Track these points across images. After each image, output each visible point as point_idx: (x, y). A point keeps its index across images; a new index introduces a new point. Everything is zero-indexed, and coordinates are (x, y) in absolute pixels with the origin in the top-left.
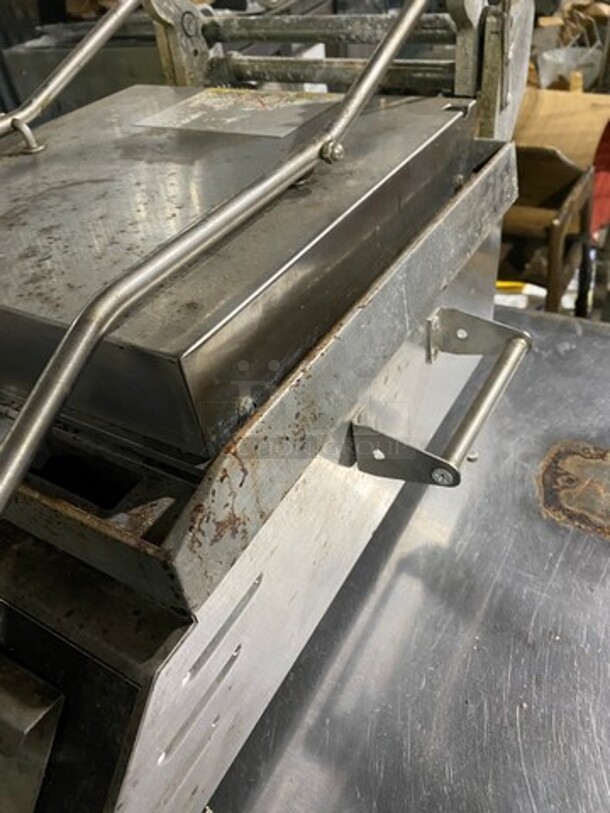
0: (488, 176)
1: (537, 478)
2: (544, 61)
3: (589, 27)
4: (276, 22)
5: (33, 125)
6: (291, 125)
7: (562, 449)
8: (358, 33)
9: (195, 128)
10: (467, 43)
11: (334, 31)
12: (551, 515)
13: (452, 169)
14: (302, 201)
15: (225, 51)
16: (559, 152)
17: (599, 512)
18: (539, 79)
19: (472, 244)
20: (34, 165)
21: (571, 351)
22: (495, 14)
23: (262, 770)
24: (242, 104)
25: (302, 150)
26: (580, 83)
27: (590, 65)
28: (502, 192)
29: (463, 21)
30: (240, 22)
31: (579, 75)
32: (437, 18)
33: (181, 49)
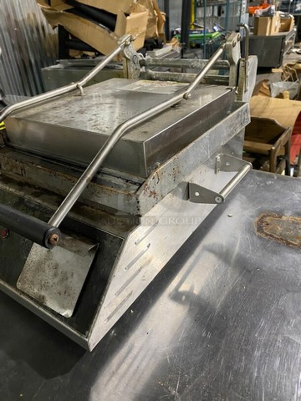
0: (239, 112)
1: (255, 223)
2: (273, 86)
3: (294, 74)
4: (166, 60)
5: (83, 87)
6: (172, 91)
7: (265, 214)
8: (196, 65)
9: (138, 91)
10: (233, 70)
11: (187, 64)
12: (259, 234)
13: (226, 109)
14: (177, 110)
15: (145, 69)
16: (276, 121)
17: (278, 233)
18: (271, 94)
19: (232, 134)
20: (81, 99)
21: (271, 184)
22: (243, 61)
23: (151, 301)
24: (154, 85)
25: (178, 95)
26: (288, 96)
27: (294, 89)
28: (244, 119)
29: (232, 63)
30: (153, 60)
31: (288, 92)
32: (224, 62)
33: (131, 68)
